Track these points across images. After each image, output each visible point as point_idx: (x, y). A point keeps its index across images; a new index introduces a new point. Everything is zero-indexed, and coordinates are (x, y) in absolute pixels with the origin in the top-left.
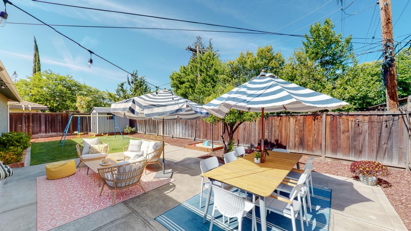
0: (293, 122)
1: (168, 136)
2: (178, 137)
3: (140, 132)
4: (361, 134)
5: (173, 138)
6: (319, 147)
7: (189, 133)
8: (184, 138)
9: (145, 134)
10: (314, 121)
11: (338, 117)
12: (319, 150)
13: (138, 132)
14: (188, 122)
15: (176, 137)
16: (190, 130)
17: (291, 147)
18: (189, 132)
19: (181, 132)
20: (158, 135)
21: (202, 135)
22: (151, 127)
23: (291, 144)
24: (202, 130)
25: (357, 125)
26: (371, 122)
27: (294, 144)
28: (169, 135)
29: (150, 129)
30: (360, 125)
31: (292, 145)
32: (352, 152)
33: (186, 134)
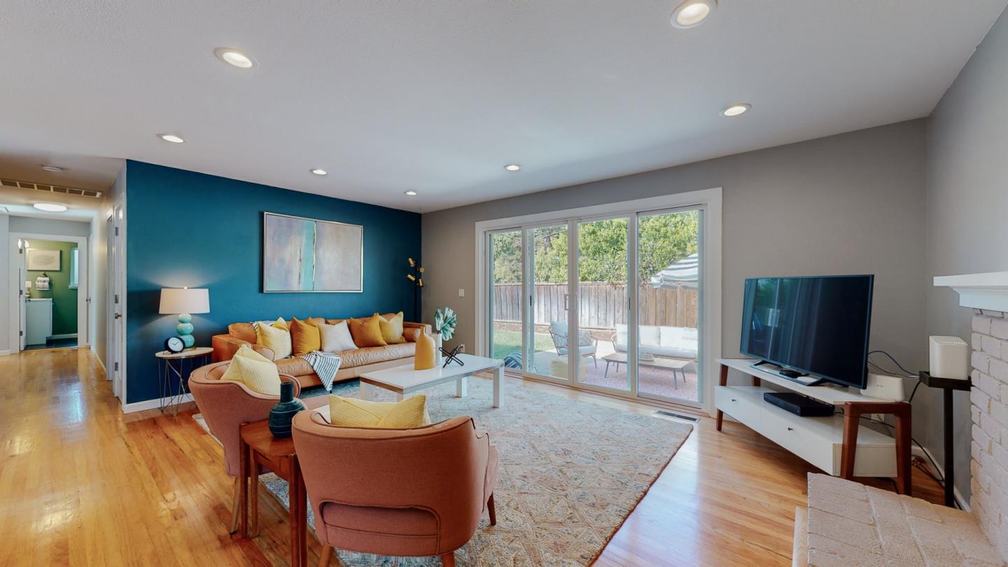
2: (587, 326)
7: (616, 317)
8: (602, 327)
14: (612, 295)
16: (618, 312)
19: (593, 315)
22: (504, 307)
24: (652, 311)
29: (499, 311)
33: (608, 320)
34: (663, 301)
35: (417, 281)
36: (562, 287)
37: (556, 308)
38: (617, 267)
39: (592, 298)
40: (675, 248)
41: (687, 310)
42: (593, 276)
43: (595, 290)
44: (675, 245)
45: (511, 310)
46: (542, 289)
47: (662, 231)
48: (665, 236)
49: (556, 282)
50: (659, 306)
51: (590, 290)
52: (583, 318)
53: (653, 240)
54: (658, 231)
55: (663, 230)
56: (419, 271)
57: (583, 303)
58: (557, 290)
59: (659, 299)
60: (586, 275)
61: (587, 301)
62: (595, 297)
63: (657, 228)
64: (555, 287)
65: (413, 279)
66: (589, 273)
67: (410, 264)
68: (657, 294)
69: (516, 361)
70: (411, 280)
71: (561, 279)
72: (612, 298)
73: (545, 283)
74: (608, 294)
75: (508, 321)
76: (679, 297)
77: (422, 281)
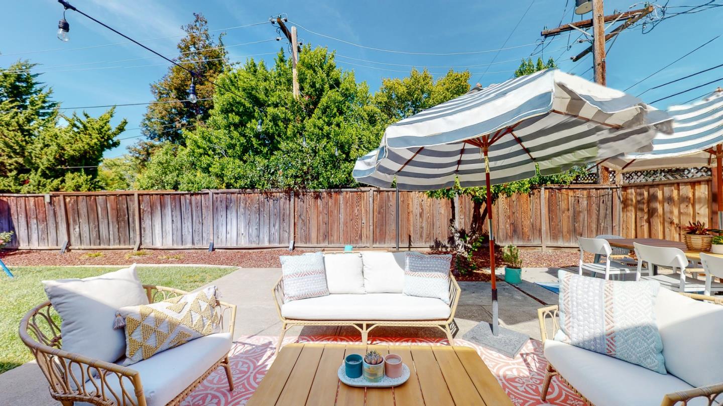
0: (503, 199)
1: (189, 246)
2: (235, 246)
3: (35, 245)
4: (580, 212)
5: (213, 249)
6: (538, 234)
7: (272, 233)
8: (253, 246)
9: (69, 250)
10: (530, 197)
11: (557, 191)
12: (538, 238)
13: (23, 246)
15: (224, 246)
16: (274, 226)
17: (502, 238)
18: (273, 230)
19: (242, 231)
20: (141, 247)
21: (314, 235)
23: (501, 234)
24: (314, 222)
25: (577, 200)
26: (589, 197)
27: (505, 234)
28: (193, 243)
30: (580, 201)
31: (503, 235)
32: (573, 236)
33: (261, 236)
34: (326, 212)
36: (199, 197)
38: (272, 170)
39: (242, 210)
41: (351, 220)
42: (241, 183)
45: (116, 230)
46: (168, 199)
47: (325, 131)
48: (328, 136)
49: (188, 190)
50: (321, 218)
52: (229, 236)
53: (315, 140)
54: (321, 129)
55: (326, 129)
57: (229, 216)
58: (191, 200)
59: (321, 209)
60: (232, 181)
61: (234, 214)
62: (244, 209)
63: (320, 125)
64: (189, 196)
66: (237, 179)
71: (196, 186)
72: (267, 210)
73: (173, 192)
74: (261, 205)
75: (111, 247)
76: (342, 206)
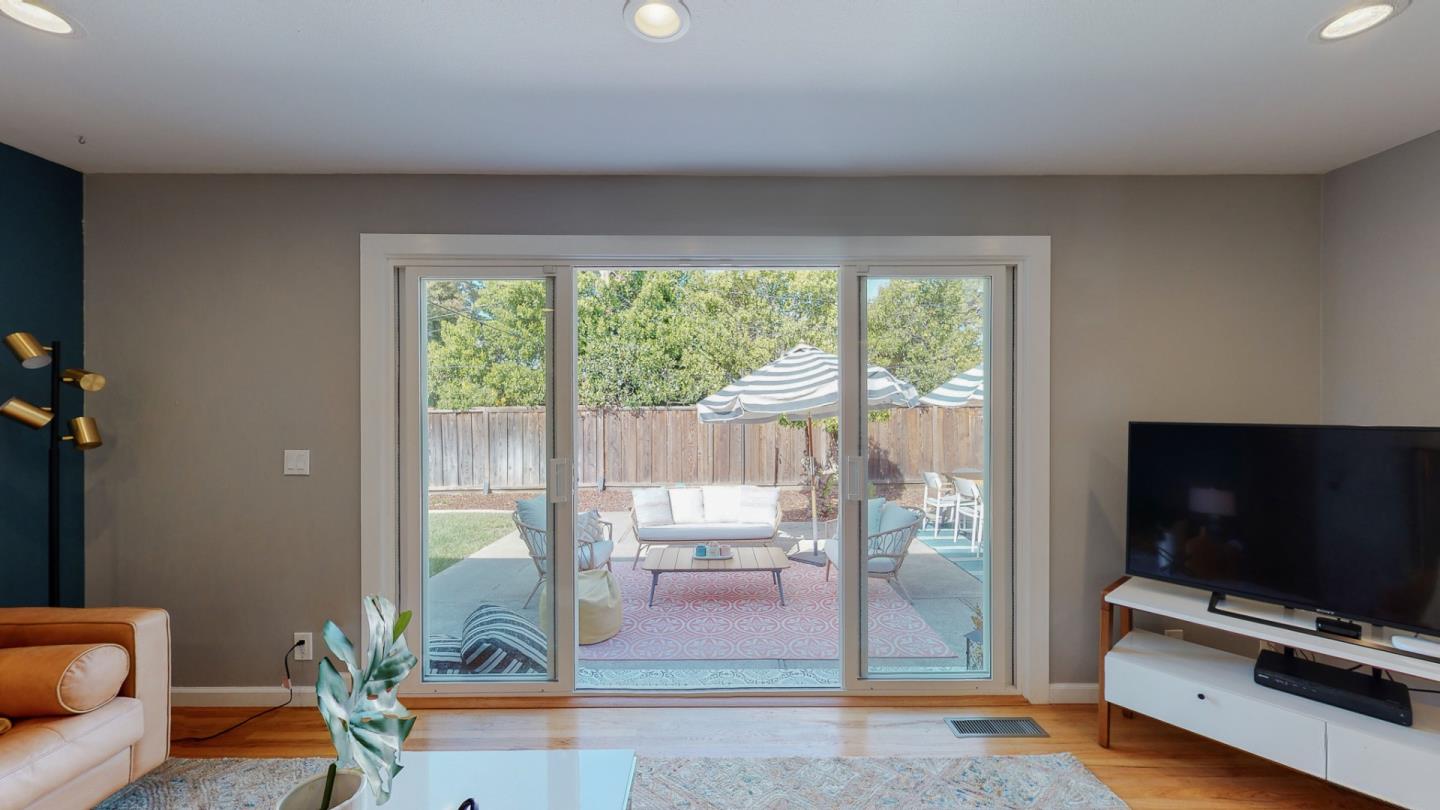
15: (504, 486)
21: (631, 469)
28: (459, 483)
34: (648, 438)
35: (62, 424)
36: (468, 417)
37: (454, 456)
40: (667, 356)
41: (683, 449)
42: (531, 397)
43: (533, 421)
44: (666, 352)
47: (648, 329)
48: (652, 336)
49: (453, 408)
50: (641, 446)
51: (524, 421)
52: (511, 472)
53: (635, 341)
54: (644, 326)
55: (650, 326)
56: (76, 384)
58: (456, 422)
59: (641, 433)
60: (516, 395)
61: (519, 440)
62: (533, 433)
63: (642, 320)
64: (454, 416)
65: (42, 418)
66: (524, 393)
67: (19, 358)
68: (638, 426)
69: (506, 648)
70: (32, 426)
71: (464, 401)
76: (671, 430)
77: (93, 425)
